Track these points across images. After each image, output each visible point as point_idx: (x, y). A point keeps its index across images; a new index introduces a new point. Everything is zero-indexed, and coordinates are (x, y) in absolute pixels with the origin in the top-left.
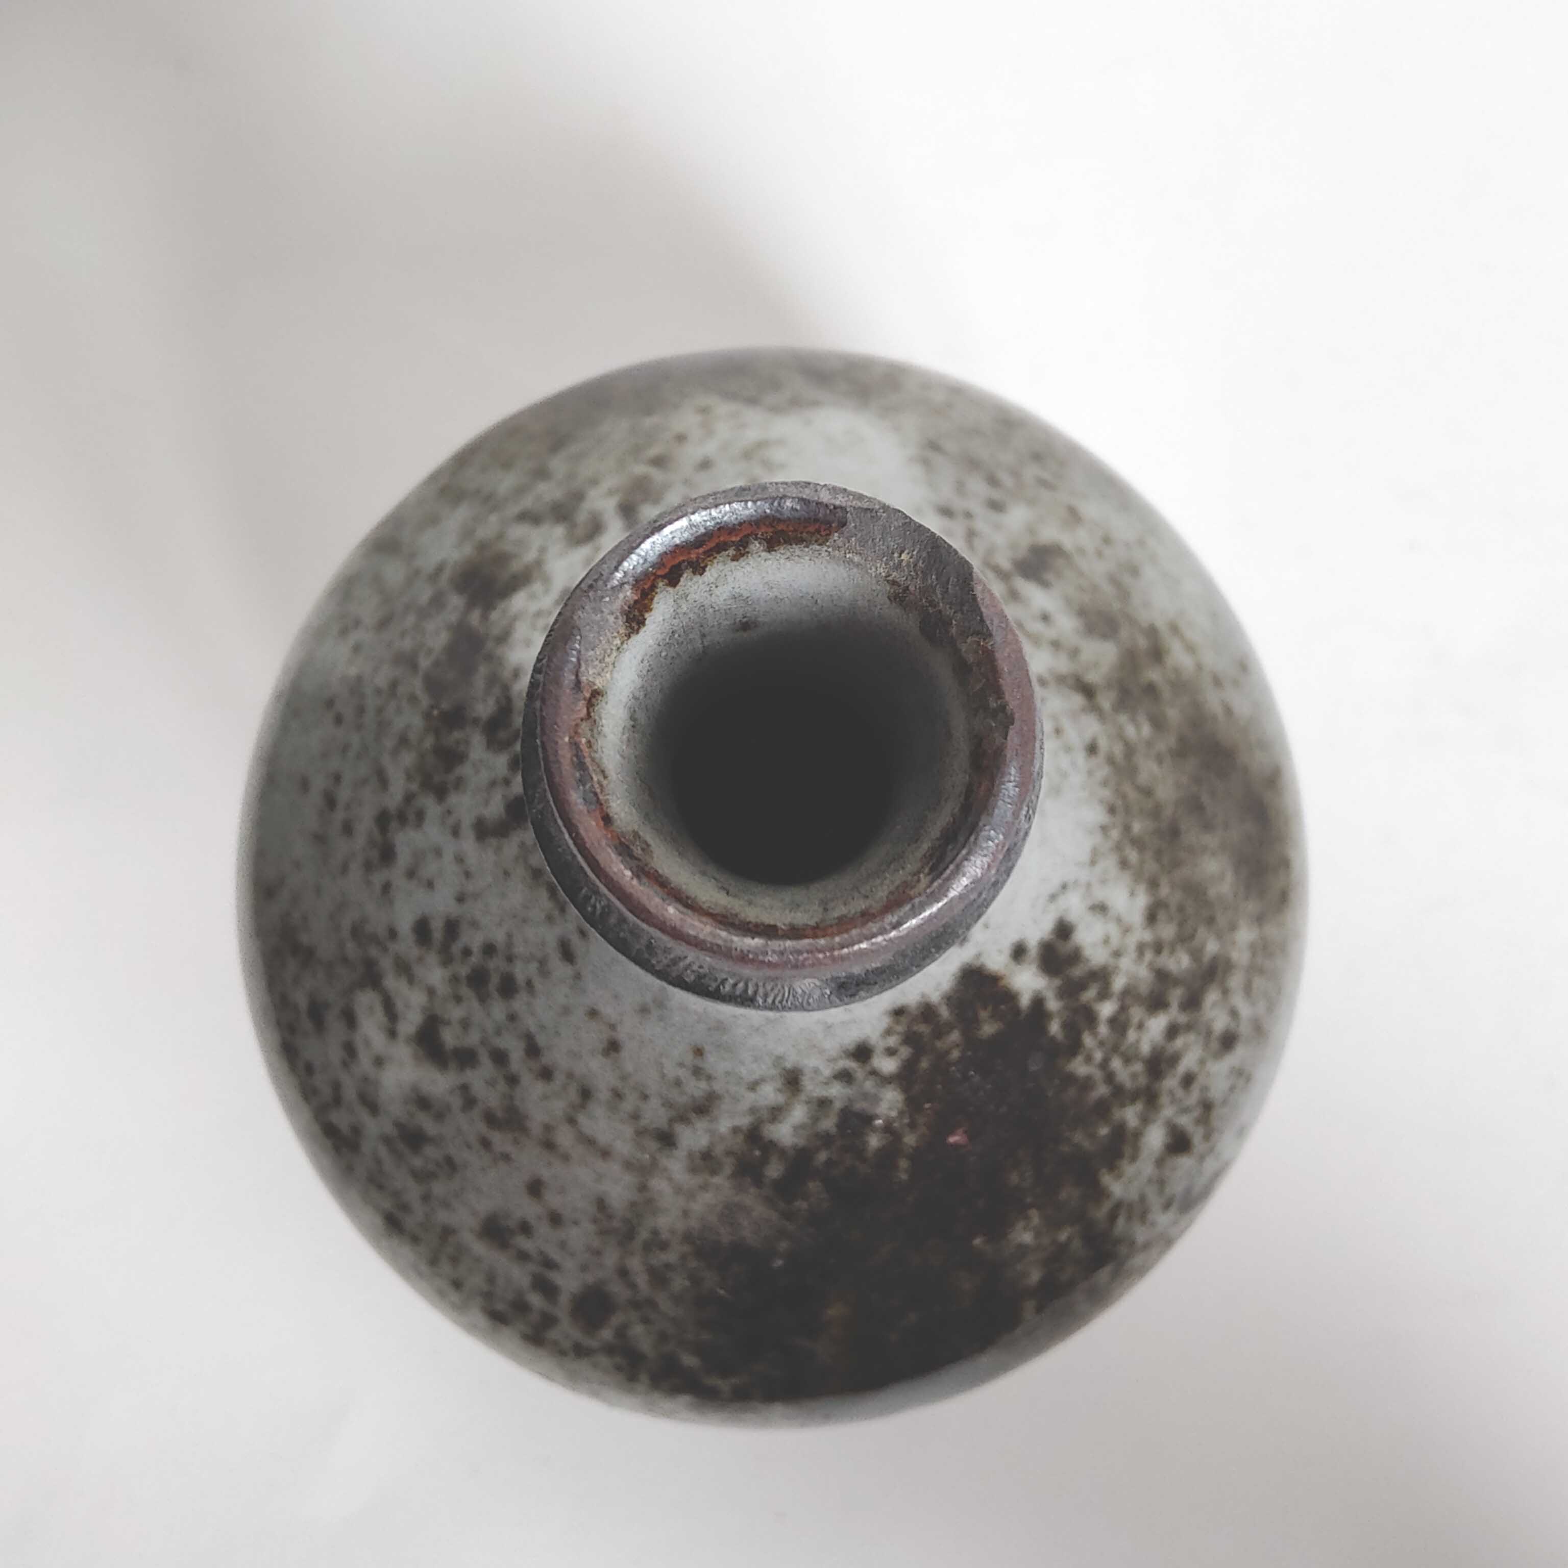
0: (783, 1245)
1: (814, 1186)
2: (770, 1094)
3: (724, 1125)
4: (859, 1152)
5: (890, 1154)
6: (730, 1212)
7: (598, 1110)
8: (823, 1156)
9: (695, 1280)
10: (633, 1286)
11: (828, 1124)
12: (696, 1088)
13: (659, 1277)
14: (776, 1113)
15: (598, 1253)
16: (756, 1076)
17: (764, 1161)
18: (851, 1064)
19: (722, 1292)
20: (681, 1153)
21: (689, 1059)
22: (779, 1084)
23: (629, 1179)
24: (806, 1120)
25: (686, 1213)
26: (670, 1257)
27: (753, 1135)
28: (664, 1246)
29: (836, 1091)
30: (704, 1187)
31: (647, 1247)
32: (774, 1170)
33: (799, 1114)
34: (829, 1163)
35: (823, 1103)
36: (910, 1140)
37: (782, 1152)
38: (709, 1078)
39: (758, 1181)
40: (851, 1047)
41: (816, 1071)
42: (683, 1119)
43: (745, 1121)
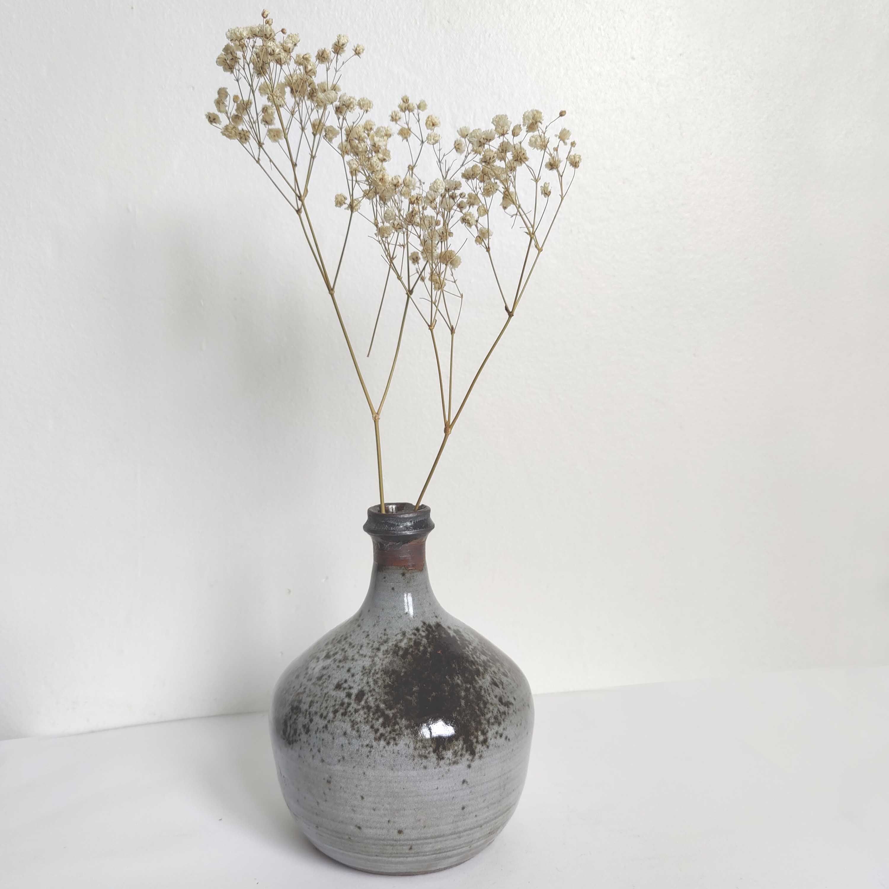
0: (403, 670)
1: (409, 656)
2: (399, 637)
3: (390, 644)
4: (419, 650)
5: (425, 652)
6: (391, 663)
7: (364, 648)
8: (411, 650)
9: (384, 681)
10: (370, 686)
11: (412, 643)
12: (385, 638)
13: (376, 682)
14: (401, 641)
15: (362, 680)
16: (397, 633)
17: (399, 650)
18: (416, 632)
19: (390, 683)
20: (381, 651)
21: (383, 632)
22: (401, 634)
23: (370, 660)
24: (407, 642)
25: (382, 664)
26: (378, 676)
27: (396, 646)
28: (377, 673)
29: (412, 637)
30: (386, 657)
31: (373, 674)
32: (401, 653)
33: (405, 641)
34: (412, 651)
35: (410, 639)
36: (429, 650)
37: (402, 649)
38: (387, 635)
39: (398, 655)
40: (415, 628)
41: (409, 632)
42: (382, 644)
43: (394, 643)
